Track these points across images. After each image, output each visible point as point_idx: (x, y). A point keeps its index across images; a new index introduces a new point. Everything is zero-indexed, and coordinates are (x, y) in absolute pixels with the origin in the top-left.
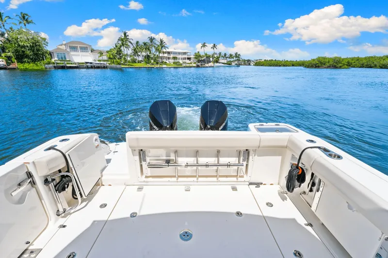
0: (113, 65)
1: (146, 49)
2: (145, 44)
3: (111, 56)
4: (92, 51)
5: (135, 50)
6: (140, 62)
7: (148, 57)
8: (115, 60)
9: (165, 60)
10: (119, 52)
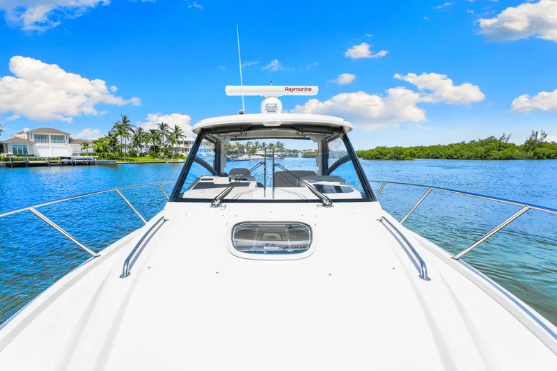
0: (103, 160)
1: (154, 139)
2: (153, 132)
3: (101, 148)
4: (70, 142)
5: (136, 139)
6: (142, 155)
7: (155, 150)
8: (106, 154)
9: (180, 153)
10: (113, 143)
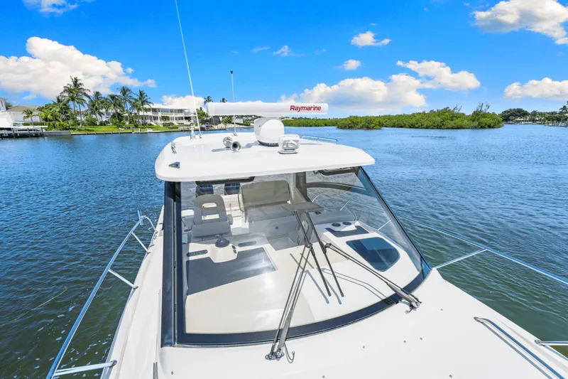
0: (53, 131)
1: (115, 105)
2: (113, 97)
3: (49, 117)
4: (7, 109)
5: (93, 106)
6: (102, 124)
7: (118, 117)
8: (57, 123)
9: (148, 121)
10: (65, 109)
